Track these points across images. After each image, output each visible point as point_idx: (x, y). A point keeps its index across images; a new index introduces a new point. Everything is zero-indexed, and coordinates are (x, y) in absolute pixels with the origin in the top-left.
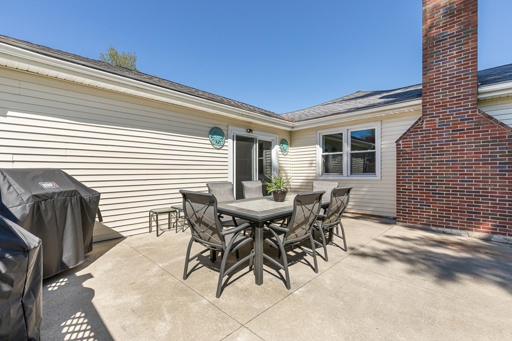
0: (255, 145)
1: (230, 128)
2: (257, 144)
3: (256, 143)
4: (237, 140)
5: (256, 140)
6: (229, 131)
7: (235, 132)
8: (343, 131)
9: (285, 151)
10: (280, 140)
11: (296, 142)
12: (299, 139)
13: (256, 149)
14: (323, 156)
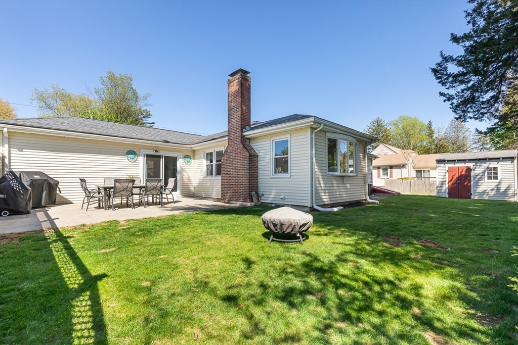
1: (141, 150)
2: (163, 159)
4: (147, 157)
5: (163, 156)
6: (141, 152)
7: (145, 152)
8: (213, 151)
9: (188, 162)
10: (184, 156)
11: (196, 157)
12: (197, 155)
13: (162, 161)
14: (207, 165)
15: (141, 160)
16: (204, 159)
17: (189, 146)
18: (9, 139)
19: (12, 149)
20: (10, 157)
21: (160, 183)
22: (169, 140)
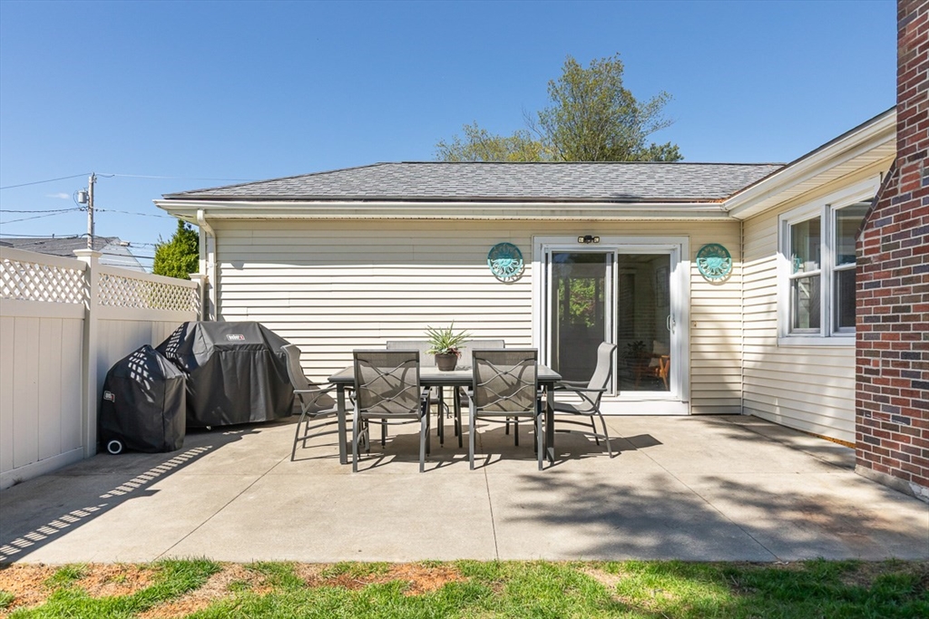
0: (608, 268)
1: (538, 240)
2: (616, 265)
3: (613, 262)
4: (554, 262)
5: (613, 256)
6: (537, 246)
7: (550, 246)
8: (821, 213)
9: (716, 272)
10: (697, 248)
11: (752, 246)
12: (756, 240)
13: (611, 275)
14: (795, 282)
15: (536, 275)
16: (780, 256)
17: (715, 206)
18: (216, 238)
19: (223, 265)
20: (218, 285)
21: (530, 369)
22: (636, 192)
